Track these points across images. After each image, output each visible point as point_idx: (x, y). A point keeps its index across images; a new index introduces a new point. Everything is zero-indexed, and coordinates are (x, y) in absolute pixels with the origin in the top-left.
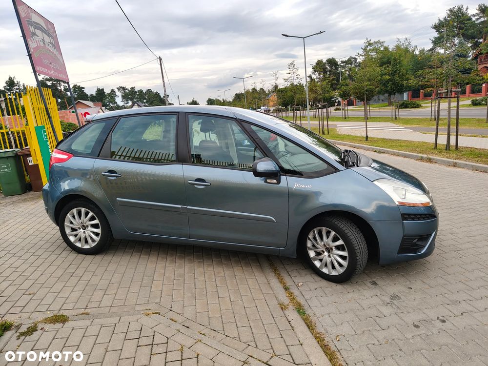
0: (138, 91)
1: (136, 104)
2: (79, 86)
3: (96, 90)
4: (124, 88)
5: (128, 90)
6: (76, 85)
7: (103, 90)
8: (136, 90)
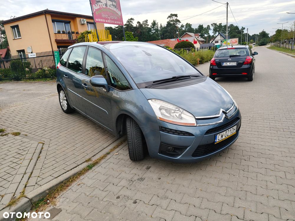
0: (224, 26)
1: (219, 35)
2: (189, 24)
3: (198, 26)
4: (215, 24)
5: (217, 26)
6: (188, 23)
7: (202, 25)
8: (223, 25)
